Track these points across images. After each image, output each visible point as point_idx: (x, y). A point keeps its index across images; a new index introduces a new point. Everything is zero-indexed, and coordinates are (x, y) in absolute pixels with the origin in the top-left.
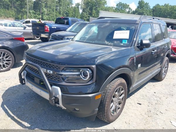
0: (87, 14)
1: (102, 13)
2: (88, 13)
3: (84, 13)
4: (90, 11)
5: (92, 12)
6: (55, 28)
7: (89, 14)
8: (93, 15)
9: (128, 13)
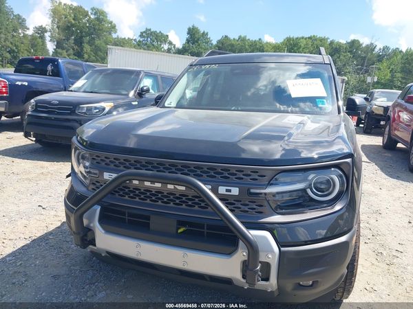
0: (69, 53)
1: (113, 51)
2: (71, 51)
3: (59, 51)
4: (76, 47)
5: (82, 49)
6: (26, 84)
7: (74, 55)
8: (86, 56)
9: (169, 51)
